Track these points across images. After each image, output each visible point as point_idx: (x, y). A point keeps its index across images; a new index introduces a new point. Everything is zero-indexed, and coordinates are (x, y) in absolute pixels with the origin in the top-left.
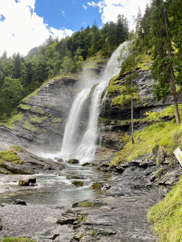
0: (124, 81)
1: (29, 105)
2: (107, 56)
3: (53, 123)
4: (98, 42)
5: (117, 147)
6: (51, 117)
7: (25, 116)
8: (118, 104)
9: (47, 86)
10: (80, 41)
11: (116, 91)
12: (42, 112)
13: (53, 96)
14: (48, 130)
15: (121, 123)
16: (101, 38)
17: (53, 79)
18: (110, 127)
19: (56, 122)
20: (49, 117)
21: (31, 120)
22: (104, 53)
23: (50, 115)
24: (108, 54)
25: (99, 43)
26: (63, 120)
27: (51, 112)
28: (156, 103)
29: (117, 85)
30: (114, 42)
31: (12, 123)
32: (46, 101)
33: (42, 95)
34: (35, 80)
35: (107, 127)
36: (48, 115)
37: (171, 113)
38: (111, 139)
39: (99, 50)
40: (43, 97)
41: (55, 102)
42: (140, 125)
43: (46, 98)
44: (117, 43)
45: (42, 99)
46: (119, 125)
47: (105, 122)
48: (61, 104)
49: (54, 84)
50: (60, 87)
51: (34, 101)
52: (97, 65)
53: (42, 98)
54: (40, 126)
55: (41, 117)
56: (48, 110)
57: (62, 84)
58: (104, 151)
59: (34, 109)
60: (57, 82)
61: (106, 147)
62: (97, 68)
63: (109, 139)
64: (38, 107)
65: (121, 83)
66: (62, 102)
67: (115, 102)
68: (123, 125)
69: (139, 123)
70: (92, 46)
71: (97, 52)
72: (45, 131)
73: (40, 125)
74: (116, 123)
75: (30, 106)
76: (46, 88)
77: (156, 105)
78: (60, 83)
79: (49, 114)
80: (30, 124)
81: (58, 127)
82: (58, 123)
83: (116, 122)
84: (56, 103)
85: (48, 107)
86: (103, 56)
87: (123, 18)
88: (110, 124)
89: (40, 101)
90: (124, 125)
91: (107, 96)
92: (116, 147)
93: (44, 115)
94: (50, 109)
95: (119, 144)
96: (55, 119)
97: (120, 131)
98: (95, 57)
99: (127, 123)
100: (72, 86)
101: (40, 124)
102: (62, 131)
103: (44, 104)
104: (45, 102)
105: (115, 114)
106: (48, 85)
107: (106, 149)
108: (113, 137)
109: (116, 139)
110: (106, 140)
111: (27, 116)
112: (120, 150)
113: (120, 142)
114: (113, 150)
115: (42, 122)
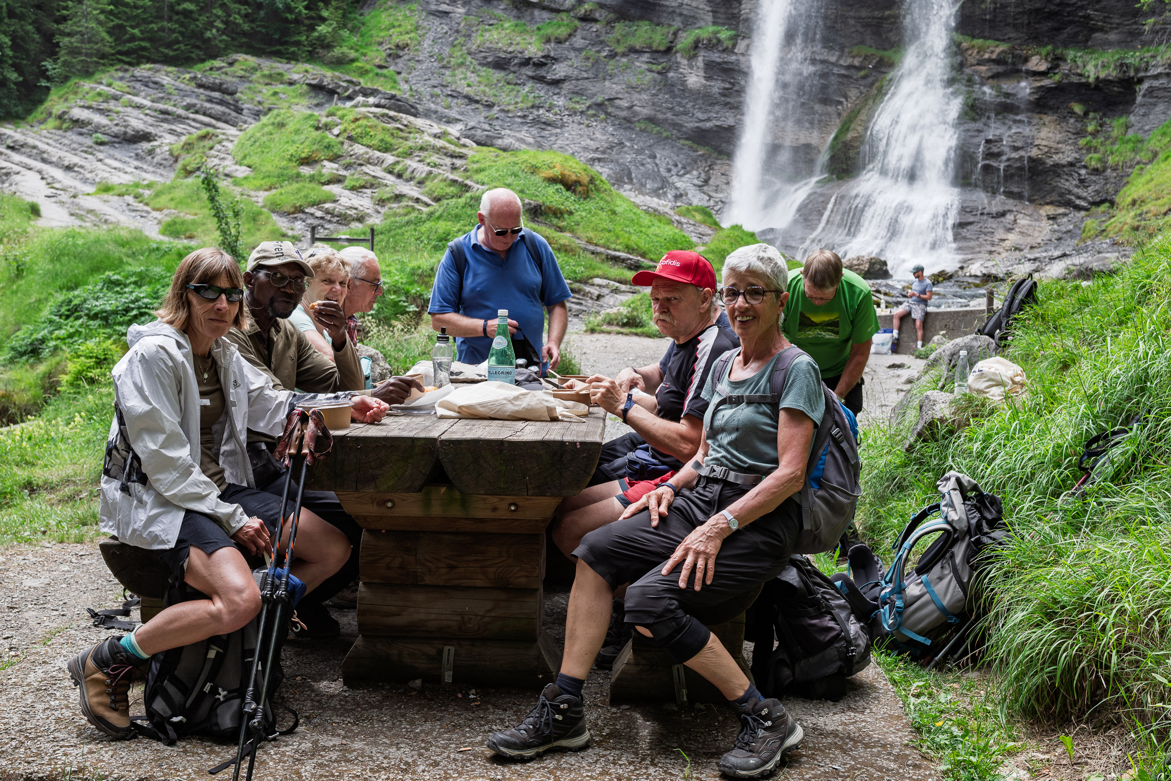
3: (612, 55)
5: (1070, 192)
6: (596, 21)
7: (432, 13)
14: (599, 99)
15: (1090, 67)
19: (633, 50)
20: (587, 19)
21: (477, 40)
23: (588, 6)
26: (675, 33)
31: (378, 62)
35: (1007, 86)
38: (1034, 152)
46: (1075, 79)
47: (990, 60)
54: (541, 79)
55: (532, 21)
58: (1003, 214)
63: (1022, 153)
68: (1097, 78)
72: (580, 109)
73: (542, 72)
74: (1057, 66)
79: (581, 1)
80: (482, 65)
81: (654, 81)
83: (1057, 61)
88: (1019, 71)
90: (1108, 80)
92: (1061, 195)
93: (548, 7)
95: (1082, 181)
96: (620, 28)
97: (1078, 108)
99: (1122, 66)
101: (540, 65)
105: (1051, 15)
107: (1010, 204)
108: (1044, 143)
109: (1067, 155)
110: (1004, 158)
111: (447, 13)
112: (1087, 210)
113: (1085, 167)
114: (1048, 207)
115: (545, 53)
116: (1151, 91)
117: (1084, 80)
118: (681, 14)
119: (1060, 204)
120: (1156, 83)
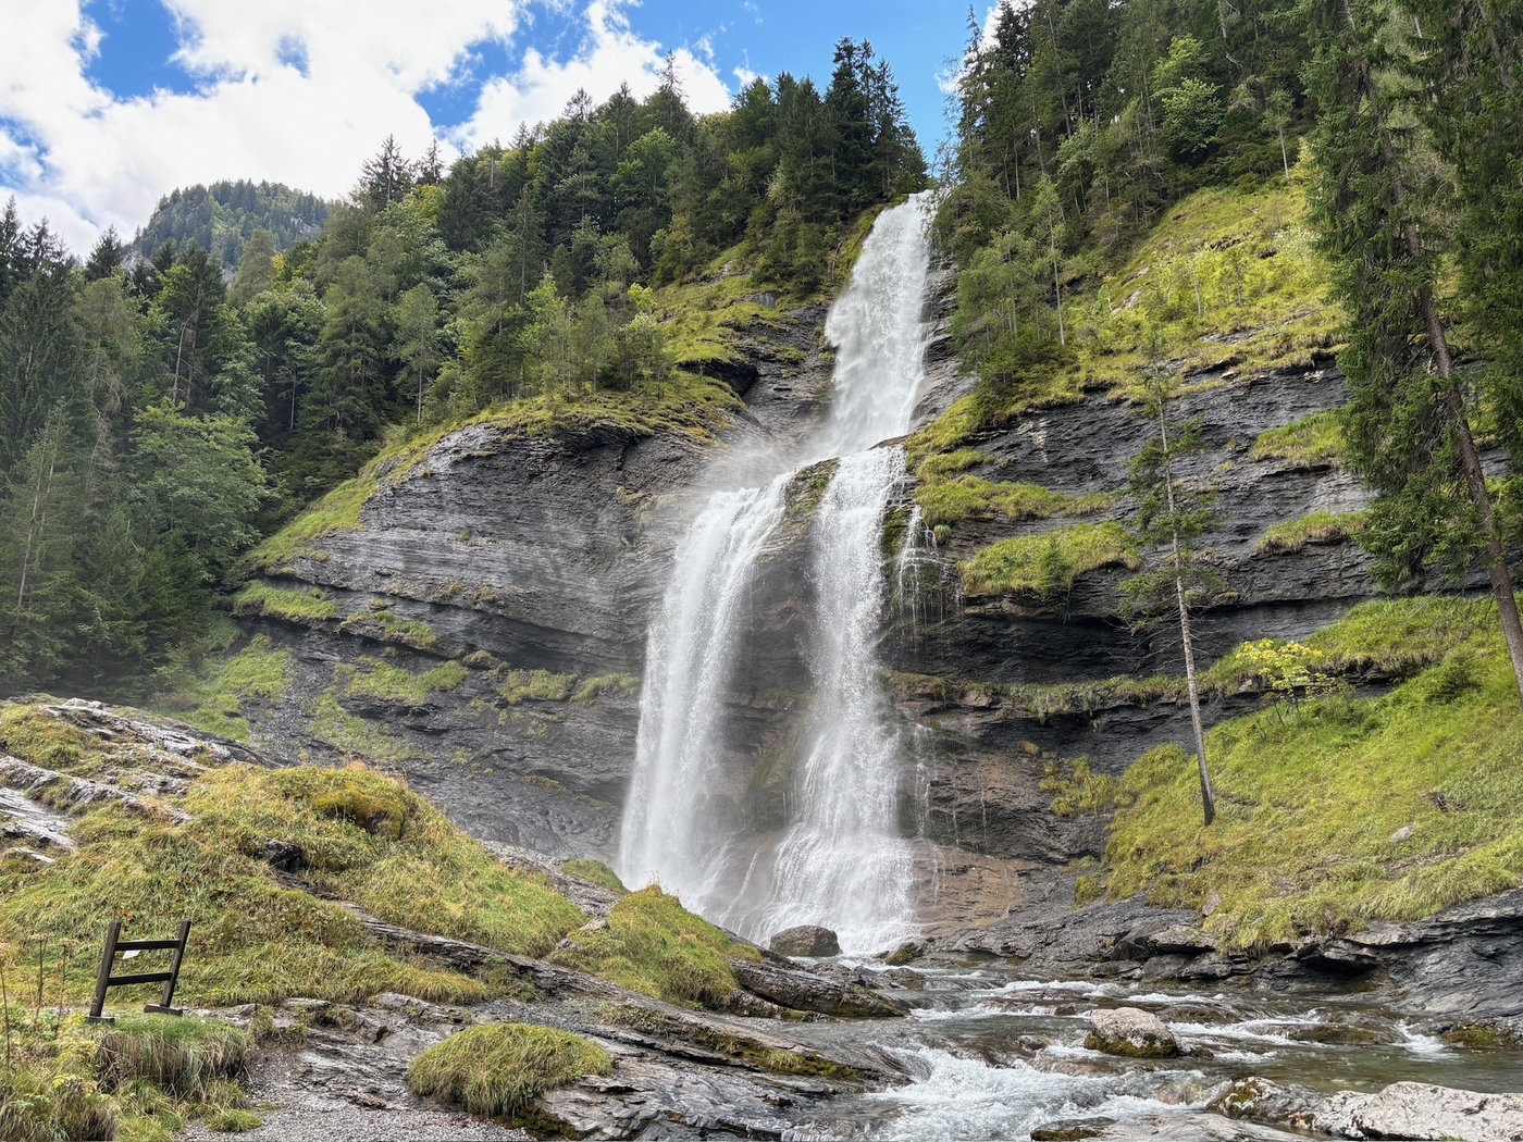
0: (1010, 457)
1: (316, 591)
2: (789, 286)
3: (504, 704)
4: (714, 195)
5: (1038, 842)
6: (488, 669)
7: (303, 661)
8: (1006, 590)
9: (441, 465)
10: (589, 184)
11: (975, 511)
12: (424, 633)
13: (489, 528)
14: (485, 750)
15: (1037, 701)
16: (731, 173)
17: (473, 420)
18: (969, 725)
19: (526, 699)
20: (477, 667)
21: (353, 688)
22: (766, 268)
23: (479, 654)
24: (791, 275)
25: (718, 204)
26: (574, 682)
27: (485, 635)
28: (1261, 590)
29: (969, 477)
30: (827, 202)
31: (229, 709)
32: (445, 563)
33: (404, 526)
34: (322, 427)
35: (947, 722)
36: (463, 655)
37: (1385, 648)
38: (989, 797)
39: (723, 248)
40: (414, 534)
41: (513, 573)
42: (1165, 711)
43: (442, 547)
44: (844, 206)
45: (409, 550)
46: (1021, 715)
47: (922, 696)
48: (553, 583)
49: (489, 457)
50: (532, 476)
51: (354, 566)
52: (735, 341)
53: (411, 545)
54: (420, 729)
55: (416, 670)
56: (459, 621)
57: (548, 458)
58: (964, 870)
59: (359, 612)
60: (510, 443)
61: (967, 846)
62: (738, 356)
63: (975, 797)
64: (388, 602)
65: (991, 463)
66: (557, 569)
67: (989, 577)
68: (1046, 713)
69: (1164, 700)
70: (678, 220)
71: (712, 256)
72: (464, 761)
73: (423, 721)
74: (998, 702)
75: (324, 595)
76: (430, 477)
77: (1261, 596)
78: (538, 449)
79: (472, 648)
80: (352, 713)
81: (549, 732)
82: (536, 701)
83: (997, 697)
84: (520, 577)
85: (458, 601)
86: (765, 287)
87: (869, 62)
88: (958, 707)
89: (400, 565)
90: (1059, 716)
91: (921, 541)
92: (1029, 846)
93: (436, 654)
94: (474, 618)
95: (1051, 829)
96: (512, 677)
97: (1031, 747)
98: (708, 289)
99: (1074, 701)
100: (619, 469)
101: (421, 713)
102: (577, 755)
103: (432, 585)
104: (433, 570)
105: (986, 647)
106: (447, 459)
107: (970, 858)
108: (998, 786)
109: (1026, 800)
110: (954, 803)
111: (320, 661)
112: (1064, 864)
113: (1052, 812)
114: (1016, 862)
115: (429, 701)
116: (1111, 726)
117: (1031, 716)
118: (580, 662)
119: (1031, 858)
120: (1116, 718)
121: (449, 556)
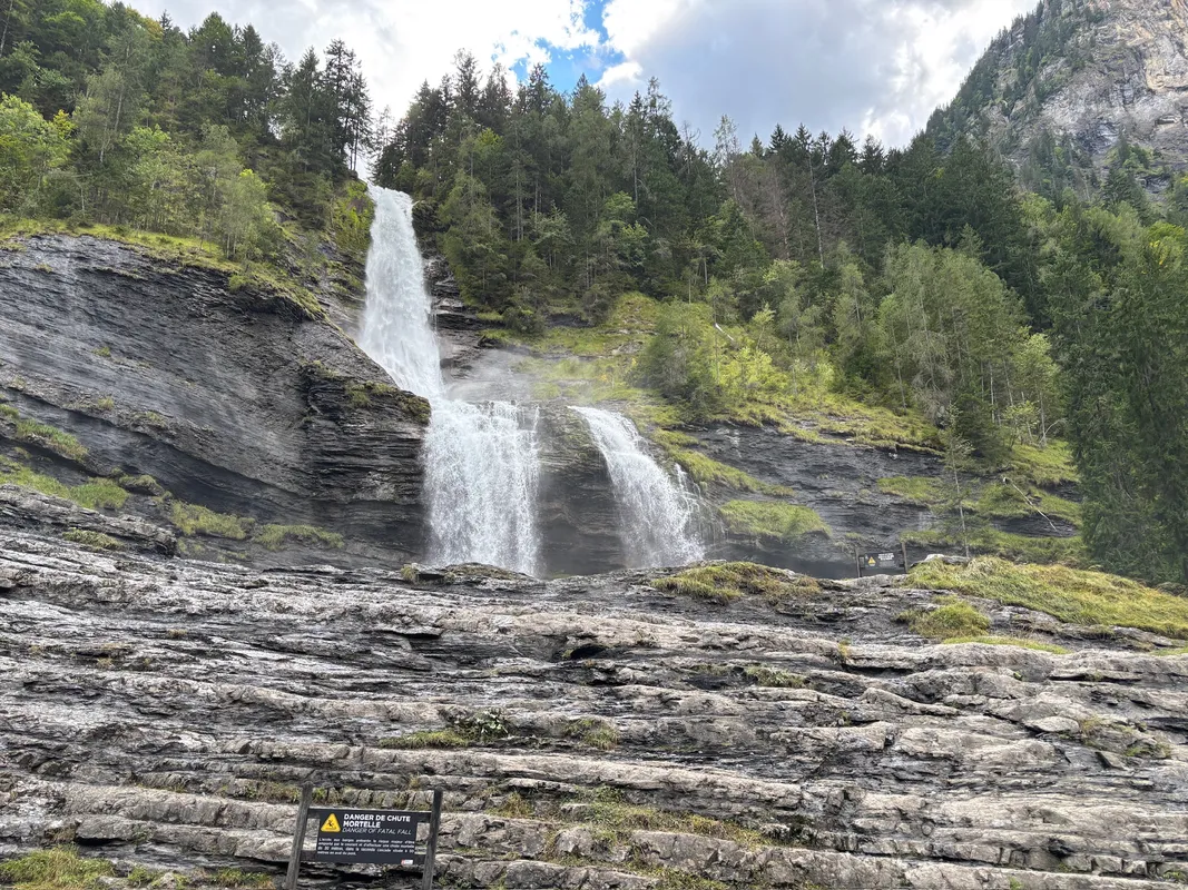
0: (717, 447)
3: (178, 534)
6: (151, 494)
8: (760, 534)
9: (60, 266)
11: (715, 477)
12: (69, 442)
13: (136, 351)
17: (89, 231)
19: (201, 533)
20: (140, 491)
26: (252, 525)
27: (148, 460)
32: (83, 372)
36: (119, 475)
40: (29, 330)
41: (181, 405)
43: (75, 355)
45: (24, 345)
48: (229, 427)
49: (136, 280)
50: (192, 316)
53: (28, 341)
56: (112, 440)
60: (167, 276)
66: (231, 414)
67: (747, 523)
76: (45, 274)
78: (203, 293)
79: (131, 470)
82: (213, 537)
84: (191, 411)
85: (111, 417)
89: (14, 359)
93: (88, 468)
94: (134, 440)
96: (178, 508)
103: (69, 392)
118: (258, 507)
121: (88, 367)
